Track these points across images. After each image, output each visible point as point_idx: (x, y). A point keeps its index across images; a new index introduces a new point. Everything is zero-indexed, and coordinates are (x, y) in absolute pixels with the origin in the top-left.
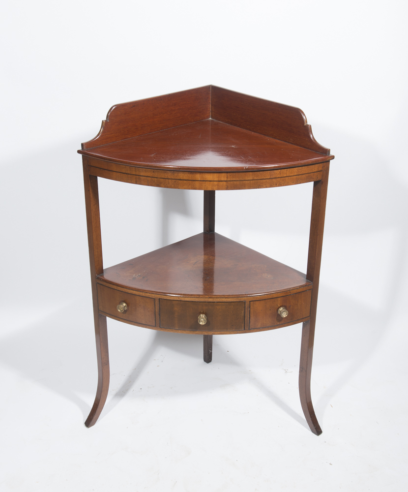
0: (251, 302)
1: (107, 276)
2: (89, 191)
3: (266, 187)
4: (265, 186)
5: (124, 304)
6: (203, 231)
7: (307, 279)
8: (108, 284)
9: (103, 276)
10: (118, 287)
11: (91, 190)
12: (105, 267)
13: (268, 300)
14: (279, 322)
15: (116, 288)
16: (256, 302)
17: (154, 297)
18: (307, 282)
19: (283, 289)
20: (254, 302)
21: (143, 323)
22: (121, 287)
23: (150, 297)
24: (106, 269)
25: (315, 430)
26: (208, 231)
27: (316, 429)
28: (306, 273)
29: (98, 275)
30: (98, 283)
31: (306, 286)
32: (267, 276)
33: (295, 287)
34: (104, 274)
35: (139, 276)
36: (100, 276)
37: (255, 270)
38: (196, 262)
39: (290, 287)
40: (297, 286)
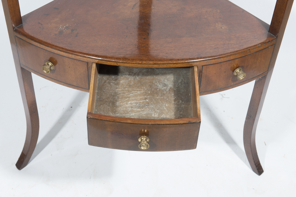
0: (203, 67)
1: (27, 28)
5: (50, 64)
7: (269, 31)
9: (22, 27)
13: (224, 63)
14: (234, 82)
15: (39, 46)
16: (210, 66)
17: (86, 61)
18: (269, 36)
19: (242, 48)
20: (208, 66)
21: (75, 84)
23: (82, 60)
24: (24, 16)
25: (257, 171)
27: (258, 169)
29: (16, 26)
30: (17, 37)
31: (268, 42)
32: (221, 28)
33: (256, 45)
34: (23, 23)
35: (66, 27)
36: (18, 28)
37: (206, 17)
38: (135, 5)
39: (250, 46)
40: (259, 44)
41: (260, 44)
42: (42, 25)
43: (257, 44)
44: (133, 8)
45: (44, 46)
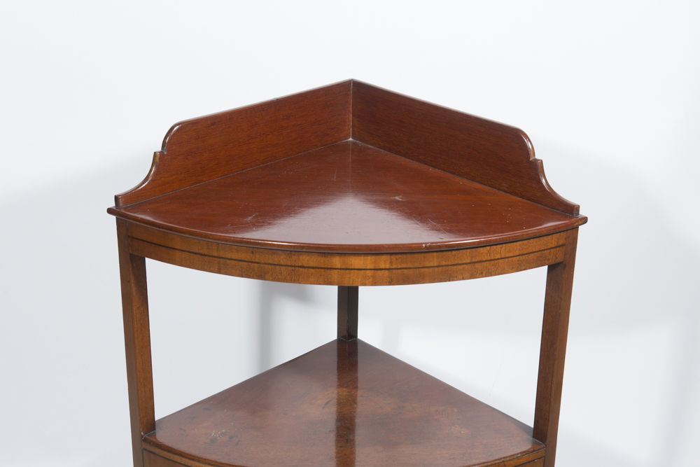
1: (162, 436)
2: (129, 282)
3: (463, 279)
4: (461, 277)
6: (336, 338)
7: (533, 437)
8: (165, 452)
9: (154, 435)
10: (184, 459)
11: (132, 281)
12: (157, 418)
15: (179, 461)
18: (534, 443)
19: (491, 459)
22: (190, 459)
24: (160, 420)
26: (344, 337)
28: (531, 424)
29: (145, 433)
30: (146, 450)
31: (533, 452)
32: (460, 432)
33: (514, 455)
34: (157, 430)
35: (221, 434)
36: (148, 436)
37: (436, 417)
38: (327, 403)
39: (505, 455)
40: (518, 454)
41: (520, 453)
42: (185, 431)
43: (514, 453)
44: (324, 408)
45: (187, 460)
